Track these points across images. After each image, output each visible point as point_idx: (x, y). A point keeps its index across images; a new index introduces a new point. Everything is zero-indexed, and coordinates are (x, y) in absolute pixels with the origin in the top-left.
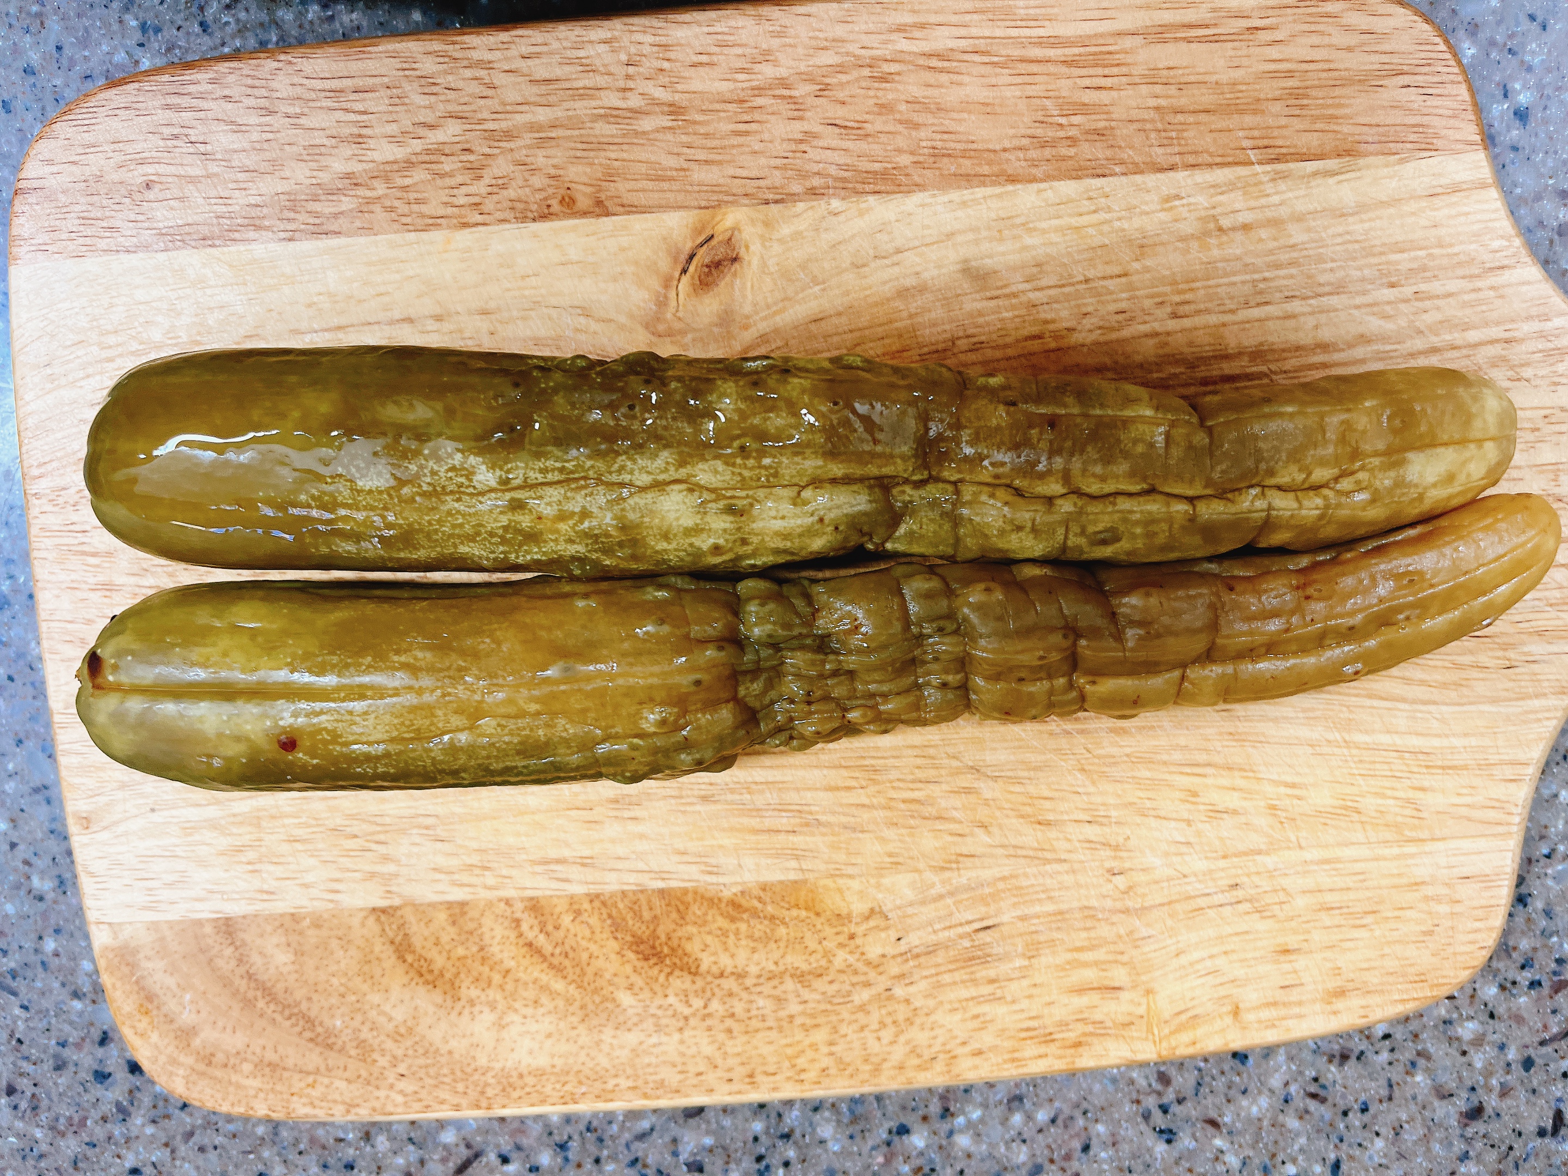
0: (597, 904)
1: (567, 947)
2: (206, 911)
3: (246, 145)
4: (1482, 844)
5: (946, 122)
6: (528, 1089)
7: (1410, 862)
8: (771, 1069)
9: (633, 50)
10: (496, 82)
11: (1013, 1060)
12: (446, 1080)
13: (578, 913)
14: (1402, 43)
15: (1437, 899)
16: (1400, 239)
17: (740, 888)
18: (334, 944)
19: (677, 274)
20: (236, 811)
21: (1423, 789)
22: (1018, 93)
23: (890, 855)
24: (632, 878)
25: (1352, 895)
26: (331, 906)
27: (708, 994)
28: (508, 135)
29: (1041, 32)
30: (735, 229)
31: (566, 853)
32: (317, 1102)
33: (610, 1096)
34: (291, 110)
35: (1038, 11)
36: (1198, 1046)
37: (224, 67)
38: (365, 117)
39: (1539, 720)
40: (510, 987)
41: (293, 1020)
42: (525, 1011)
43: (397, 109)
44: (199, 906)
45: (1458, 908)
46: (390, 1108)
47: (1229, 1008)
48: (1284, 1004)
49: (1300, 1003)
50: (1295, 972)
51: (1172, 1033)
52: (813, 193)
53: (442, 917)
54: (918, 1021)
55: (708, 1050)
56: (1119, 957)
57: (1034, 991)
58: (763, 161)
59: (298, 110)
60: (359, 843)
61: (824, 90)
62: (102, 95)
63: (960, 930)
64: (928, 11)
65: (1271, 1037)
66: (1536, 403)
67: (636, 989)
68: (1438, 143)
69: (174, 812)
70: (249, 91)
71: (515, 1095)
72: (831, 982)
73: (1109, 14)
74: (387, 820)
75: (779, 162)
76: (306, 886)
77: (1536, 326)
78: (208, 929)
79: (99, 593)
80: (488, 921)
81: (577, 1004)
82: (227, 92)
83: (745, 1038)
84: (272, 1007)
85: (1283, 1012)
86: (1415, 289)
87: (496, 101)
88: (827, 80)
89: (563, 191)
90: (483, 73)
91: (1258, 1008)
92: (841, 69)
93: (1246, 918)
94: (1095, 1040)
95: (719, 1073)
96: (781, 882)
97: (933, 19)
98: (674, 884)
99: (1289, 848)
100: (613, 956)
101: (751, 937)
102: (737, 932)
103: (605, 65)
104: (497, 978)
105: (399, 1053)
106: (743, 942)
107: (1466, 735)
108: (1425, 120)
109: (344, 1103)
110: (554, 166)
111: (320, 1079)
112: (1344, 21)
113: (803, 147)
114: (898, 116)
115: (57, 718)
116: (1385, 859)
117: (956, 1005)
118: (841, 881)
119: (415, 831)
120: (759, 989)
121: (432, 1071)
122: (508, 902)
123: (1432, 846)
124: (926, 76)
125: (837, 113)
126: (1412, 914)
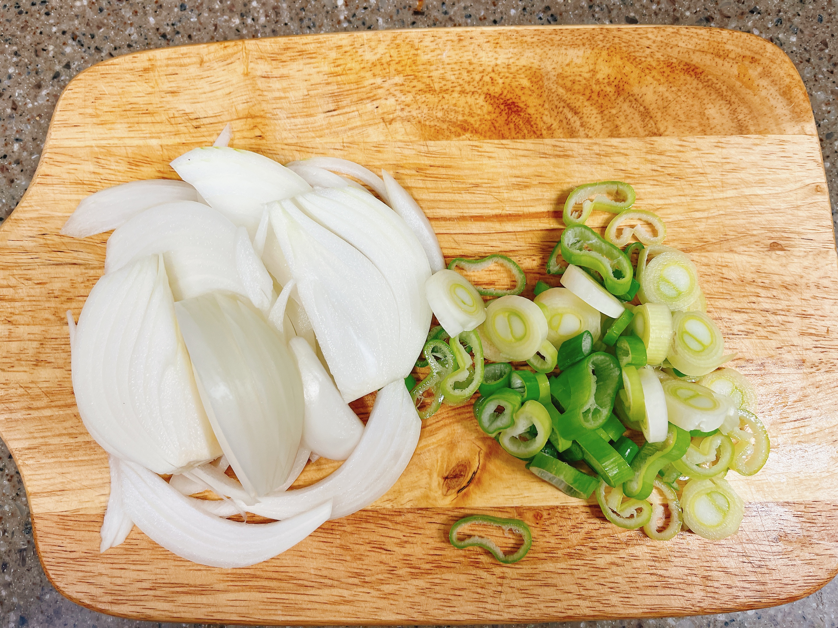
0: (538, 133)
1: (555, 110)
2: (753, 138)
3: (719, 559)
4: (67, 143)
5: (325, 548)
6: (581, 37)
7: (105, 136)
8: (449, 42)
9: (498, 600)
10: (575, 586)
11: (320, 43)
12: (623, 44)
13: (549, 128)
14: (72, 576)
15: (92, 116)
16: (83, 468)
17: (461, 138)
18: (683, 117)
19: (479, 471)
20: (735, 191)
21: (95, 173)
22: (284, 561)
23: (379, 151)
24: (518, 145)
25: (136, 120)
26: (684, 138)
27: (481, 83)
28: (570, 556)
29: (269, 595)
30: (445, 495)
31: (553, 160)
32: (695, 35)
33: (536, 32)
34: (694, 578)
35: (270, 608)
36: (223, 46)
37: (731, 605)
38: (651, 572)
39: (31, 206)
40: (588, 92)
41: (706, 79)
42: (580, 78)
43: (632, 575)
44: (757, 141)
45: (82, 111)
46: (655, 31)
47: (206, 65)
48: (176, 66)
49: (167, 66)
50: (169, 82)
51: (235, 53)
52: (399, 513)
53: (623, 130)
54: (369, 65)
55: (482, 54)
56: (260, 93)
57: (307, 77)
58: (428, 532)
59: (689, 578)
60: (667, 171)
61: (391, 571)
62: (801, 592)
63: (344, 111)
64: (331, 611)
65: (184, 49)
66: (17, 374)
67: (519, 87)
68: (56, 519)
69: (770, 192)
70: (717, 590)
71: (587, 35)
72: (414, 87)
73: (231, 603)
74: (652, 182)
75: (419, 531)
76: (697, 149)
77: (14, 416)
78: (752, 129)
79: (808, 313)
80: (598, 127)
81: (551, 81)
82: (730, 591)
83: (462, 60)
84: (718, 86)
85: (177, 61)
86: (77, 440)
87: (576, 576)
88: (390, 576)
89: (541, 522)
90: (583, 593)
91: (189, 64)
92: (381, 582)
93: (192, 111)
94: (276, 51)
95: (477, 42)
96: (438, 140)
97: (329, 607)
98: (496, 141)
99: (167, 145)
100: (531, 105)
101: (456, 112)
102: (463, 115)
103: (513, 592)
104: (594, 95)
105: (649, 59)
106: (460, 109)
107: (70, 200)
108: (63, 532)
109: (679, 34)
110: (544, 536)
111: (692, 47)
112: (103, 590)
113: (405, 539)
114: (351, 553)
115: (833, 246)
116: (118, 138)
117: (348, 72)
118: (406, 138)
119: (637, 176)
120: (454, 85)
121: (632, 49)
122: (587, 136)
123: (93, 143)
124: (334, 574)
125: (384, 557)
126: (105, 109)
